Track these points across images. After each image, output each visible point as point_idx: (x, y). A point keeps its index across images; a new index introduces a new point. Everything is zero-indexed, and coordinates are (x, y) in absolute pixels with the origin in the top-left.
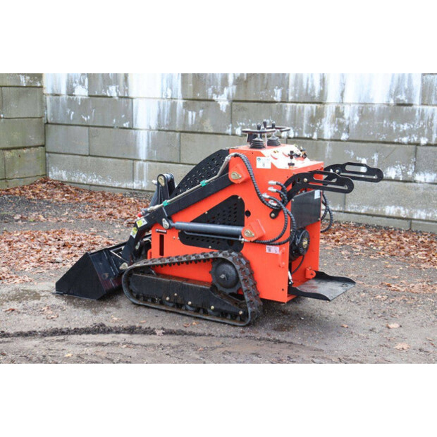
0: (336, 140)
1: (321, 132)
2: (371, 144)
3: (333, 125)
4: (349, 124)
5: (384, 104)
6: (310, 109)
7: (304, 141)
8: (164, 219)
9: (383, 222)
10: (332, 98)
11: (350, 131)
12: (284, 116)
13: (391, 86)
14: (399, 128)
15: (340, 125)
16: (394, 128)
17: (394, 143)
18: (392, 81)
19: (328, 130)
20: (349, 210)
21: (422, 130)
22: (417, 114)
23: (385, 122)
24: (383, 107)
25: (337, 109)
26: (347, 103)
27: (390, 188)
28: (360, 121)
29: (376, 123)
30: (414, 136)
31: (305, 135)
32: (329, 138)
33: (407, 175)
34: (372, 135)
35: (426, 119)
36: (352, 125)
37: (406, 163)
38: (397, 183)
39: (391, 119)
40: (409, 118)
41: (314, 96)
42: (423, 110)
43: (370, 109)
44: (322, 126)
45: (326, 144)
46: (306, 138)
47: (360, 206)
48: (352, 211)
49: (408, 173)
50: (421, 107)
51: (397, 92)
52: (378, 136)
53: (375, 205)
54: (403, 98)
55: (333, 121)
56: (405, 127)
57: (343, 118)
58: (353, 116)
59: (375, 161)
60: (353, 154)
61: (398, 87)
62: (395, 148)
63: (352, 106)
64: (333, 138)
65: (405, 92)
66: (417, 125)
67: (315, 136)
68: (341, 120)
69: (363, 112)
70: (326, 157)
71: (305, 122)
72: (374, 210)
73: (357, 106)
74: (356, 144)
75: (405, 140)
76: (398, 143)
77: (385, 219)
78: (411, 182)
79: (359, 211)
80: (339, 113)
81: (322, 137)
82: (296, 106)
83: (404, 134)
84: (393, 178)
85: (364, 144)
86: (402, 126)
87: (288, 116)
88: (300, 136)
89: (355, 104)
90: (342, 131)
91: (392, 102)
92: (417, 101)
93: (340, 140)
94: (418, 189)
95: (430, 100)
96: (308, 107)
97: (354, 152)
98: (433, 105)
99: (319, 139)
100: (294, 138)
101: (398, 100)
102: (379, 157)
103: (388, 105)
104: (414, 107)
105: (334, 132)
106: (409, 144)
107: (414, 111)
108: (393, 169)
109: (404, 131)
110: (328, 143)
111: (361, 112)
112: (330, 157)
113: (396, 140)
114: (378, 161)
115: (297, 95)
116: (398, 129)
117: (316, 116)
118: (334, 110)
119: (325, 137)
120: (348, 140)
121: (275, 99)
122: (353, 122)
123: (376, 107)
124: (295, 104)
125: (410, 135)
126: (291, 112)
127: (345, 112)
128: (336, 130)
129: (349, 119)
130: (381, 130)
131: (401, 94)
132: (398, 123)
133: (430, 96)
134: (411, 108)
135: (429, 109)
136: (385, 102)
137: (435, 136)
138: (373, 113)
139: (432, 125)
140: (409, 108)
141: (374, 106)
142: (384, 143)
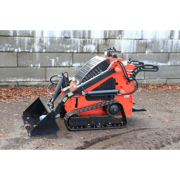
0: (40, 52)
1: (34, 49)
2: (56, 53)
3: (39, 46)
4: (46, 45)
5: (59, 37)
6: (28, 39)
7: (26, 53)
8: (83, 91)
10: (38, 35)
11: (47, 48)
12: (15, 42)
14: (66, 47)
15: (42, 46)
16: (64, 47)
19: (37, 49)
20: (48, 80)
21: (74, 47)
22: (72, 41)
23: (61, 44)
24: (59, 39)
25: (40, 39)
26: (44, 37)
27: (64, 70)
28: (51, 44)
29: (57, 45)
30: (72, 49)
31: (27, 51)
32: (38, 51)
33: (70, 65)
34: (56, 50)
35: (76, 43)
36: (47, 46)
37: (69, 60)
38: (66, 68)
39: (63, 43)
40: (70, 43)
41: (29, 34)
42: (74, 40)
43: (54, 39)
44: (34, 47)
45: (36, 54)
46: (27, 52)
49: (70, 64)
51: (64, 33)
52: (58, 50)
54: (67, 35)
55: (39, 44)
56: (68, 46)
57: (43, 43)
58: (48, 42)
59: (58, 60)
60: (48, 57)
61: (65, 31)
62: (65, 55)
63: (47, 38)
64: (39, 51)
65: (68, 33)
66: (73, 46)
67: (31, 51)
68: (42, 44)
70: (37, 59)
71: (26, 45)
72: (58, 79)
73: (49, 38)
74: (49, 53)
75: (69, 51)
76: (66, 53)
78: (71, 67)
80: (41, 41)
81: (34, 51)
82: (21, 38)
83: (68, 49)
84: (65, 66)
85: (53, 54)
86: (67, 46)
87: (17, 42)
88: (24, 51)
90: (43, 49)
91: (63, 37)
92: (72, 36)
93: (42, 52)
94: (74, 69)
95: (77, 36)
96: (27, 38)
97: (49, 57)
98: (78, 38)
99: (33, 52)
100: (21, 52)
101: (65, 36)
102: (59, 58)
103: (61, 38)
104: (71, 38)
105: (40, 49)
106: (70, 53)
107: (71, 40)
108: (65, 62)
109: (68, 48)
110: (37, 53)
111: (51, 41)
112: (39, 59)
113: (65, 52)
114: (59, 60)
115: (21, 33)
117: (31, 42)
118: (39, 40)
119: (36, 51)
120: (46, 52)
121: (10, 35)
122: (47, 45)
123: (57, 39)
124: (20, 37)
125: (70, 49)
126: (19, 41)
127: (44, 41)
128: (41, 48)
129: (46, 43)
130: (59, 47)
131: (66, 34)
132: (65, 45)
133: (76, 35)
134: (70, 39)
135: (76, 40)
136: (60, 37)
137: (79, 49)
138: (55, 41)
139: (78, 45)
140: (69, 39)
141: (56, 38)
142: (61, 52)
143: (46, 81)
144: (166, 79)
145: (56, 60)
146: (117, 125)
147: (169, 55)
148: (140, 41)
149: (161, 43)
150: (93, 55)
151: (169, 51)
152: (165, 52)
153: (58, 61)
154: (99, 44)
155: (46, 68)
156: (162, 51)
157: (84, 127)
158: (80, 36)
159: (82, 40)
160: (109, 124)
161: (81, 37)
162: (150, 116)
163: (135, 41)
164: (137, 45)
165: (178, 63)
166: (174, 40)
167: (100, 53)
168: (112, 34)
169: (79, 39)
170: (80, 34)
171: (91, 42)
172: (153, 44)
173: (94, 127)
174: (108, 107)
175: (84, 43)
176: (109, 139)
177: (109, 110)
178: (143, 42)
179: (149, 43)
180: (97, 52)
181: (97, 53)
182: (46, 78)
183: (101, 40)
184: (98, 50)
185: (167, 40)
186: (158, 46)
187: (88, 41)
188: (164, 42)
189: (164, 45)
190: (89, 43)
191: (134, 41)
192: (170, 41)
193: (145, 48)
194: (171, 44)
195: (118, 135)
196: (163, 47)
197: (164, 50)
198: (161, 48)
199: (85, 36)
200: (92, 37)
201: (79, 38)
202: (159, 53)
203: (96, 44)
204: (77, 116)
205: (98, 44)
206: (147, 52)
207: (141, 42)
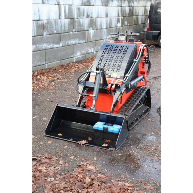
147: (60, 35)
149: (54, 23)
151: (60, 32)
152: (58, 33)
156: (55, 32)
163: (35, 22)
164: (36, 27)
165: (67, 43)
166: (62, 20)
172: (49, 25)
178: (40, 23)
179: (45, 24)
185: (57, 20)
186: (52, 27)
188: (56, 22)
189: (56, 26)
192: (59, 20)
193: (43, 30)
194: (60, 24)
196: (56, 27)
197: (57, 31)
198: (54, 29)
202: (53, 34)
206: (45, 34)
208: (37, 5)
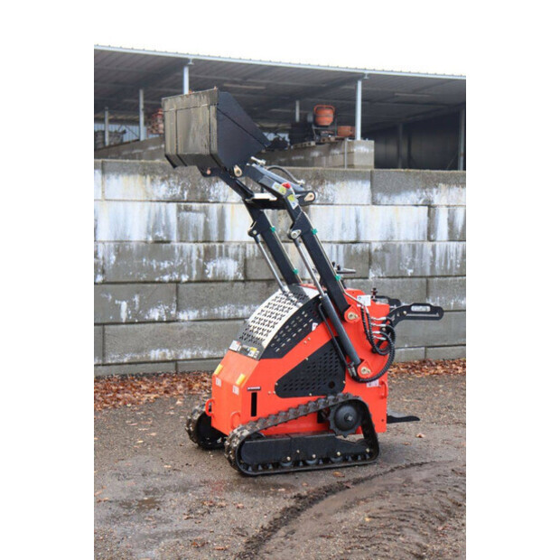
2: (131, 286)
4: (104, 264)
5: (141, 241)
9: (149, 369)
11: (107, 272)
13: (148, 222)
14: (160, 267)
16: (155, 267)
17: (154, 282)
18: (149, 217)
20: (110, 362)
21: (182, 266)
22: (176, 251)
23: (144, 260)
24: (141, 244)
26: (100, 242)
27: (154, 330)
28: (117, 260)
29: (135, 261)
30: (174, 273)
33: (171, 315)
34: (131, 275)
35: (185, 256)
36: (107, 265)
37: (168, 302)
38: (160, 325)
39: (151, 258)
40: (169, 255)
42: (182, 247)
43: (127, 247)
47: (122, 355)
48: (114, 362)
49: (172, 312)
50: (180, 244)
51: (155, 229)
52: (138, 276)
53: (139, 352)
54: (161, 235)
56: (166, 265)
58: (109, 256)
59: (137, 304)
60: (110, 297)
61: (155, 224)
62: (157, 288)
63: (107, 244)
65: (163, 229)
66: (178, 262)
69: (120, 251)
72: (138, 357)
73: (112, 245)
74: (114, 286)
75: (166, 278)
76: (160, 282)
77: (150, 365)
78: (173, 321)
79: (121, 361)
83: (164, 272)
84: (157, 319)
85: (123, 286)
86: (162, 264)
89: (110, 242)
90: (97, 273)
91: (150, 239)
92: (175, 237)
94: (182, 328)
95: (188, 238)
97: (113, 295)
98: (190, 242)
101: (157, 237)
102: (141, 299)
103: (146, 242)
104: (172, 244)
106: (170, 282)
107: (173, 248)
108: (156, 310)
109: (165, 269)
111: (118, 251)
113: (157, 279)
114: (140, 303)
116: (158, 267)
120: (103, 283)
122: (109, 262)
123: (134, 246)
125: (171, 273)
129: (103, 258)
130: (141, 268)
131: (159, 231)
132: (157, 261)
133: (187, 232)
134: (169, 245)
135: (187, 246)
136: (143, 239)
137: (195, 273)
138: (131, 251)
139: (191, 262)
140: (167, 245)
141: (131, 244)
142: (145, 282)
143: (103, 365)
144: (423, 348)
145: (131, 305)
146: (355, 458)
147: (427, 282)
148: (354, 246)
149: (406, 251)
150: (233, 286)
151: (428, 274)
152: (419, 274)
153: (137, 308)
154: (248, 256)
155: (106, 327)
156: (410, 272)
157: (276, 465)
158: (196, 235)
159: (202, 246)
160: (336, 456)
161: (200, 239)
162: (420, 437)
163: (341, 246)
164: (345, 257)
165: (452, 304)
166: (438, 244)
167: (250, 281)
168: (280, 231)
169: (195, 246)
170: (197, 230)
171: (227, 250)
172: (387, 255)
173: (301, 464)
174: (333, 411)
175: (209, 255)
176: (348, 488)
177: (335, 418)
178: (360, 249)
179: (376, 250)
180: (242, 279)
181: (243, 281)
182: (104, 355)
183: (251, 245)
184: (245, 274)
185: (420, 243)
186: (400, 259)
187: (217, 249)
188: (414, 248)
189: (414, 256)
190: (221, 254)
191: (337, 248)
192: (428, 245)
193: (367, 266)
194: (431, 253)
195: (366, 479)
196: (413, 261)
197: (415, 270)
198: (408, 264)
199: (209, 237)
200: (228, 238)
201: (194, 242)
202: (402, 277)
203: (240, 257)
204: (260, 437)
205: (245, 255)
206: (372, 275)
207: (355, 248)
208: (353, 207)
